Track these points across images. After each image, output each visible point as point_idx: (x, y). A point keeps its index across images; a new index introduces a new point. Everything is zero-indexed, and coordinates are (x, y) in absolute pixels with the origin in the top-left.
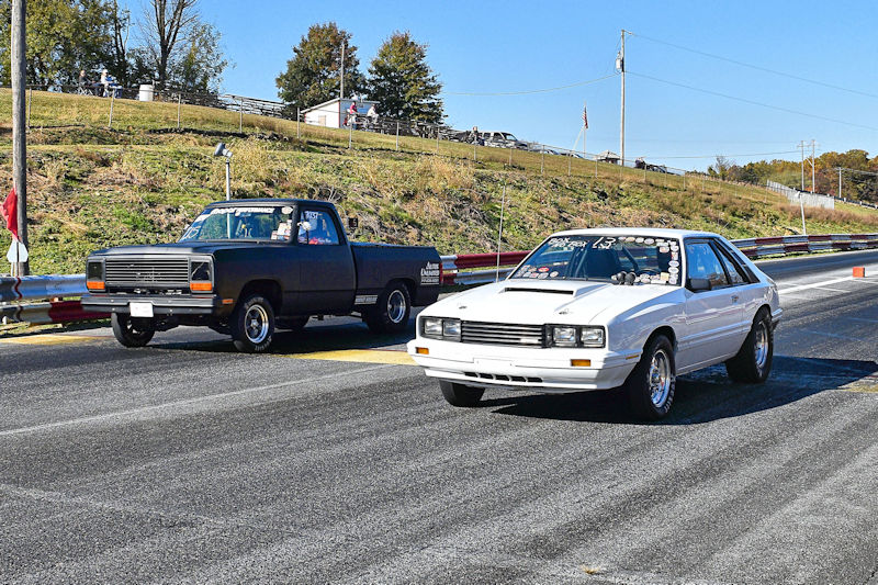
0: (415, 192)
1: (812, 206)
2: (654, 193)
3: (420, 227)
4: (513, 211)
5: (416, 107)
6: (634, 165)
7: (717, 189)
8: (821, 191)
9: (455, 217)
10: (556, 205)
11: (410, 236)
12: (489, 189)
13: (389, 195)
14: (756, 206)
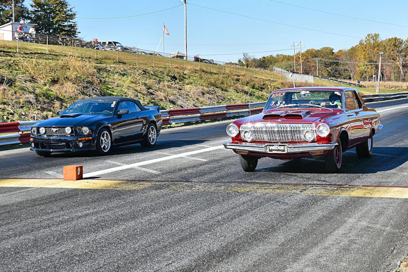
0: (58, 79)
1: (300, 81)
2: (205, 76)
3: (61, 100)
4: (119, 88)
5: (61, 27)
6: (193, 59)
7: (243, 73)
8: (306, 72)
9: (83, 93)
10: (145, 84)
11: (55, 105)
12: (104, 76)
13: (42, 81)
14: (267, 82)
